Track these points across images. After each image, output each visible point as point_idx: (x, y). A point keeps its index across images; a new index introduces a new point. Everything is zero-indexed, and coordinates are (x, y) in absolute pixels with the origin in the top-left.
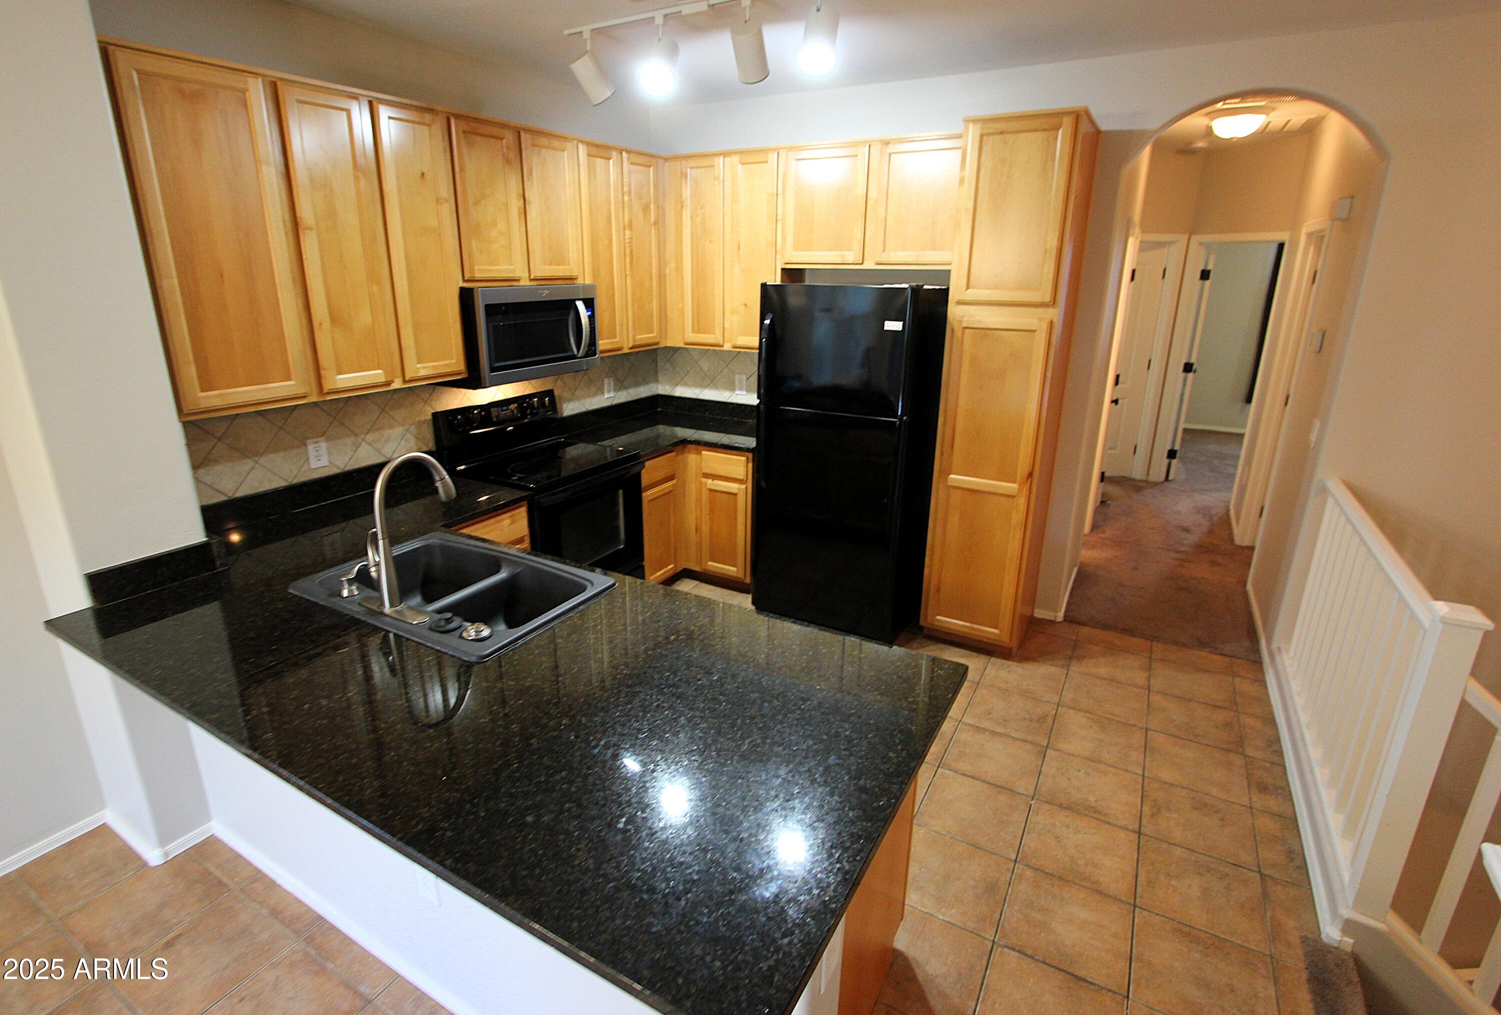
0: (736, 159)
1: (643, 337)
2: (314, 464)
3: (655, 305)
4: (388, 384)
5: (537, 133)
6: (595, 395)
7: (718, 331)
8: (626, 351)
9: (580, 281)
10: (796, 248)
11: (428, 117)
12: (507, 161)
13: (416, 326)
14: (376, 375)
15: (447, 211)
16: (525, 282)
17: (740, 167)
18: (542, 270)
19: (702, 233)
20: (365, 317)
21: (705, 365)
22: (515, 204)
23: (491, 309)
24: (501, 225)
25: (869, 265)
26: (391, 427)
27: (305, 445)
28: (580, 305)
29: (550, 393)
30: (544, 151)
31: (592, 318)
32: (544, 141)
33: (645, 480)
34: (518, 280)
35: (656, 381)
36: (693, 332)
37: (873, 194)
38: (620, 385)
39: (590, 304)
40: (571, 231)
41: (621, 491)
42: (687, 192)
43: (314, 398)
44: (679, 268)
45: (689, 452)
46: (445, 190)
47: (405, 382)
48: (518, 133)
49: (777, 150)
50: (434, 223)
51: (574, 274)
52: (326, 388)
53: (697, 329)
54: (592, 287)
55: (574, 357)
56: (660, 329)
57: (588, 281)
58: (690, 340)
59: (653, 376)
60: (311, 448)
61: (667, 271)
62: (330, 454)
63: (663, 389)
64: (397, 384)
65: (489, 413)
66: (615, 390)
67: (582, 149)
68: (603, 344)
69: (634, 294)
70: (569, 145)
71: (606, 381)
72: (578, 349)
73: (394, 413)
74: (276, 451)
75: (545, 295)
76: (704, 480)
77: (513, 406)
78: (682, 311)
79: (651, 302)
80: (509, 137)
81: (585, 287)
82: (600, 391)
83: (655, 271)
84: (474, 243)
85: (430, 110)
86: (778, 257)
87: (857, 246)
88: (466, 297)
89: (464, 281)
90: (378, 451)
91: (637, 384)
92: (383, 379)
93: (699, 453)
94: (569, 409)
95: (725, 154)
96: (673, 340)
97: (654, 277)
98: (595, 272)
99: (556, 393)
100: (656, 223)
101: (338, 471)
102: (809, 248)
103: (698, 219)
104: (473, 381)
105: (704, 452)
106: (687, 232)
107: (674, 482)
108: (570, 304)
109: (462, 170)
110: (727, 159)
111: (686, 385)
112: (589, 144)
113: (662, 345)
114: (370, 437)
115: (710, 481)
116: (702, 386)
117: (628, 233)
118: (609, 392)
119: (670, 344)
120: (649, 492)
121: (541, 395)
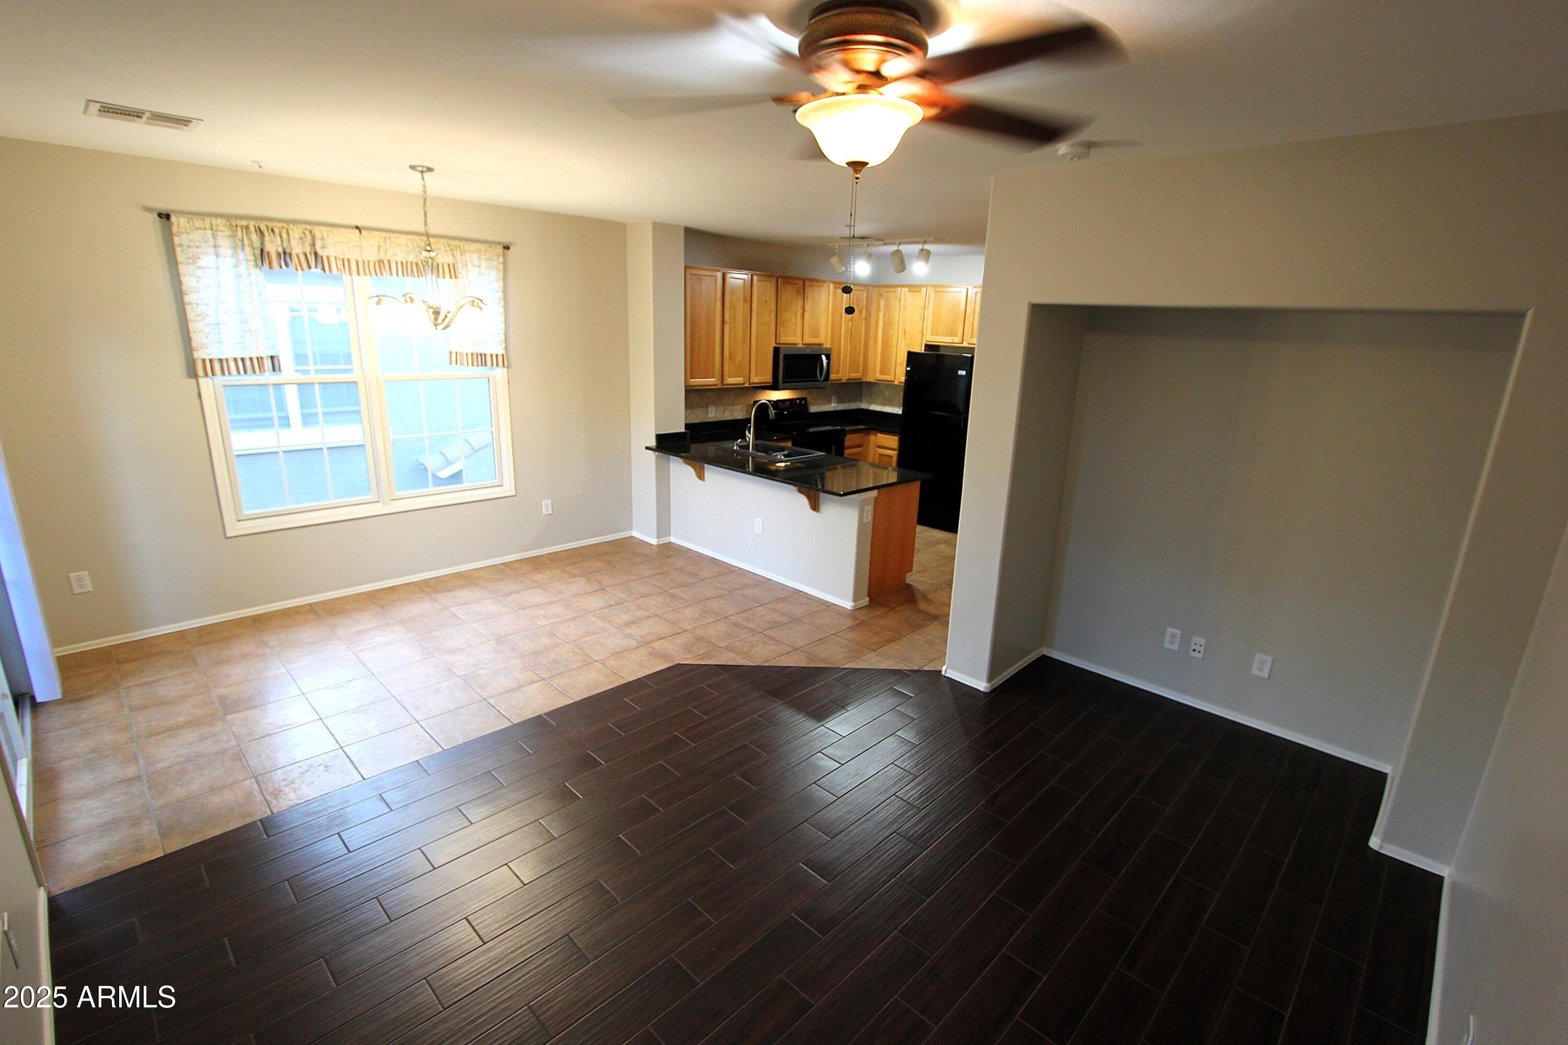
0: (906, 289)
1: (854, 375)
2: (710, 416)
3: (861, 360)
4: (744, 384)
5: (811, 280)
6: (827, 404)
7: (892, 374)
8: (844, 381)
9: (825, 346)
10: (932, 334)
11: (771, 279)
12: (798, 293)
13: (757, 362)
14: (740, 380)
15: (773, 315)
16: (800, 346)
17: (908, 293)
18: (808, 340)
19: (888, 324)
20: (739, 357)
21: (887, 393)
22: (800, 311)
23: (787, 357)
24: (793, 320)
25: (965, 345)
26: (738, 405)
27: (708, 407)
28: (824, 357)
29: (805, 399)
30: (814, 288)
31: (828, 364)
32: (814, 284)
33: (847, 444)
34: (797, 344)
35: (861, 401)
36: (880, 374)
37: (968, 311)
38: (840, 401)
39: (828, 357)
40: (823, 323)
41: (834, 446)
42: (882, 304)
43: (720, 386)
44: (876, 342)
45: (872, 434)
46: (773, 308)
47: (750, 384)
48: (804, 280)
49: (926, 286)
50: (767, 320)
51: (822, 342)
52: (725, 383)
53: (882, 373)
54: (830, 349)
55: (818, 381)
56: (863, 372)
57: (828, 346)
58: (878, 378)
59: (859, 399)
60: (710, 408)
61: (870, 342)
62: (716, 412)
63: (864, 406)
64: (747, 385)
65: (777, 405)
66: (837, 403)
67: (832, 286)
68: (833, 376)
69: (850, 353)
70: (826, 285)
71: (833, 398)
72: (821, 377)
73: (739, 399)
74: (699, 408)
75: (808, 352)
76: (877, 449)
77: (788, 403)
78: (875, 363)
79: (859, 357)
80: (801, 282)
81: (827, 349)
82: (830, 402)
83: (863, 341)
84: (782, 329)
85: (771, 276)
86: (924, 338)
87: (960, 334)
88: (776, 351)
89: (776, 344)
90: (731, 414)
91: (850, 401)
92: (742, 382)
93: (876, 435)
94: (813, 409)
95: (902, 286)
96: (870, 378)
97: (862, 345)
98: (832, 342)
99: (808, 400)
100: (866, 318)
101: (717, 420)
102: (938, 335)
103: (887, 317)
104: (775, 387)
105: (879, 435)
106: (881, 323)
107: (862, 448)
108: (819, 357)
109: (781, 298)
110: (903, 289)
111: (876, 404)
112: (835, 283)
113: (864, 380)
114: (730, 408)
115: (880, 450)
116: (885, 404)
117: (850, 323)
118: (834, 403)
119: (868, 379)
120: (848, 451)
121: (801, 399)
